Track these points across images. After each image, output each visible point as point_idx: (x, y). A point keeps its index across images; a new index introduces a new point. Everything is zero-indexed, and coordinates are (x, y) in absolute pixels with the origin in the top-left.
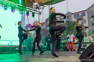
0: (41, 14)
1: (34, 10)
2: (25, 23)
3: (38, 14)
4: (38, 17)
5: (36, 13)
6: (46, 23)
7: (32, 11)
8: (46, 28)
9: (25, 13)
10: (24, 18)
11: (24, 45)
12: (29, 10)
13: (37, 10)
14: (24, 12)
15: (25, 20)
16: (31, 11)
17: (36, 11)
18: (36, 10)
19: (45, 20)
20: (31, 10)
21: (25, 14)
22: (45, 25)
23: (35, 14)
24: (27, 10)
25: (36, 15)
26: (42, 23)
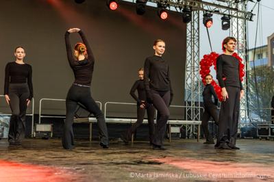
0: (251, 20)
1: (228, 8)
2: (199, 51)
3: (240, 21)
4: (240, 31)
5: (236, 15)
6: (269, 47)
7: (223, 10)
8: (269, 65)
9: (198, 17)
10: (196, 34)
11: (196, 120)
12: (212, 8)
13: (240, 6)
14: (196, 17)
15: (198, 40)
16: (217, 12)
17: (236, 9)
18: (234, 7)
19: (268, 38)
20: (217, 9)
21: (199, 23)
22: (267, 53)
23: (234, 21)
24: (206, 8)
25: (235, 24)
26: (255, 49)
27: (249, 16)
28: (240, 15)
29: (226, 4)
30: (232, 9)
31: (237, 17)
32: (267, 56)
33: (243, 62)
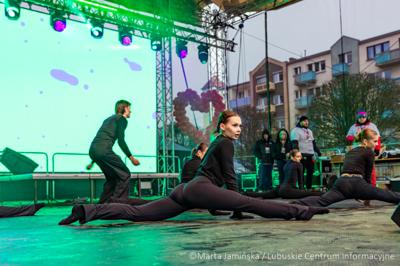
0: (232, 51)
1: (206, 35)
2: (171, 87)
3: (220, 52)
4: (220, 63)
5: (214, 44)
6: (251, 85)
7: (199, 37)
8: (252, 105)
9: (170, 45)
10: (168, 66)
11: (170, 172)
12: (187, 34)
13: (219, 34)
14: (167, 44)
15: (171, 74)
16: (193, 40)
17: (215, 37)
18: (212, 34)
19: (250, 73)
20: (192, 36)
21: (170, 53)
22: (249, 92)
23: (212, 51)
24: (179, 33)
25: (213, 55)
26: (238, 85)
27: (230, 46)
28: (219, 43)
29: (203, 30)
30: (210, 36)
31: (216, 46)
32: (249, 94)
33: (224, 102)
